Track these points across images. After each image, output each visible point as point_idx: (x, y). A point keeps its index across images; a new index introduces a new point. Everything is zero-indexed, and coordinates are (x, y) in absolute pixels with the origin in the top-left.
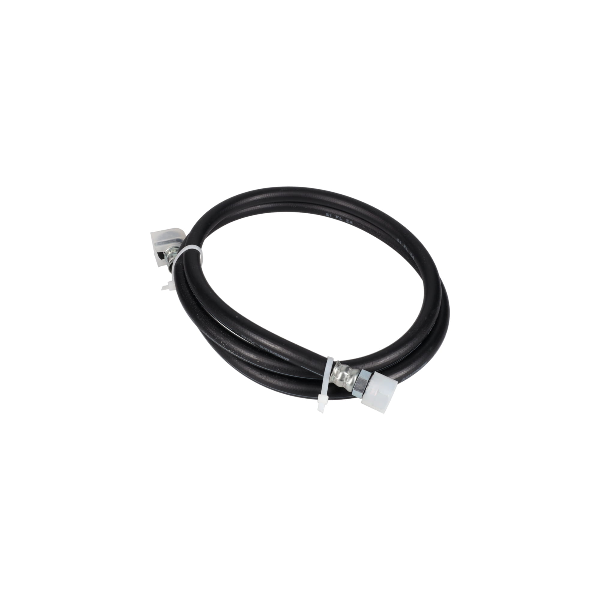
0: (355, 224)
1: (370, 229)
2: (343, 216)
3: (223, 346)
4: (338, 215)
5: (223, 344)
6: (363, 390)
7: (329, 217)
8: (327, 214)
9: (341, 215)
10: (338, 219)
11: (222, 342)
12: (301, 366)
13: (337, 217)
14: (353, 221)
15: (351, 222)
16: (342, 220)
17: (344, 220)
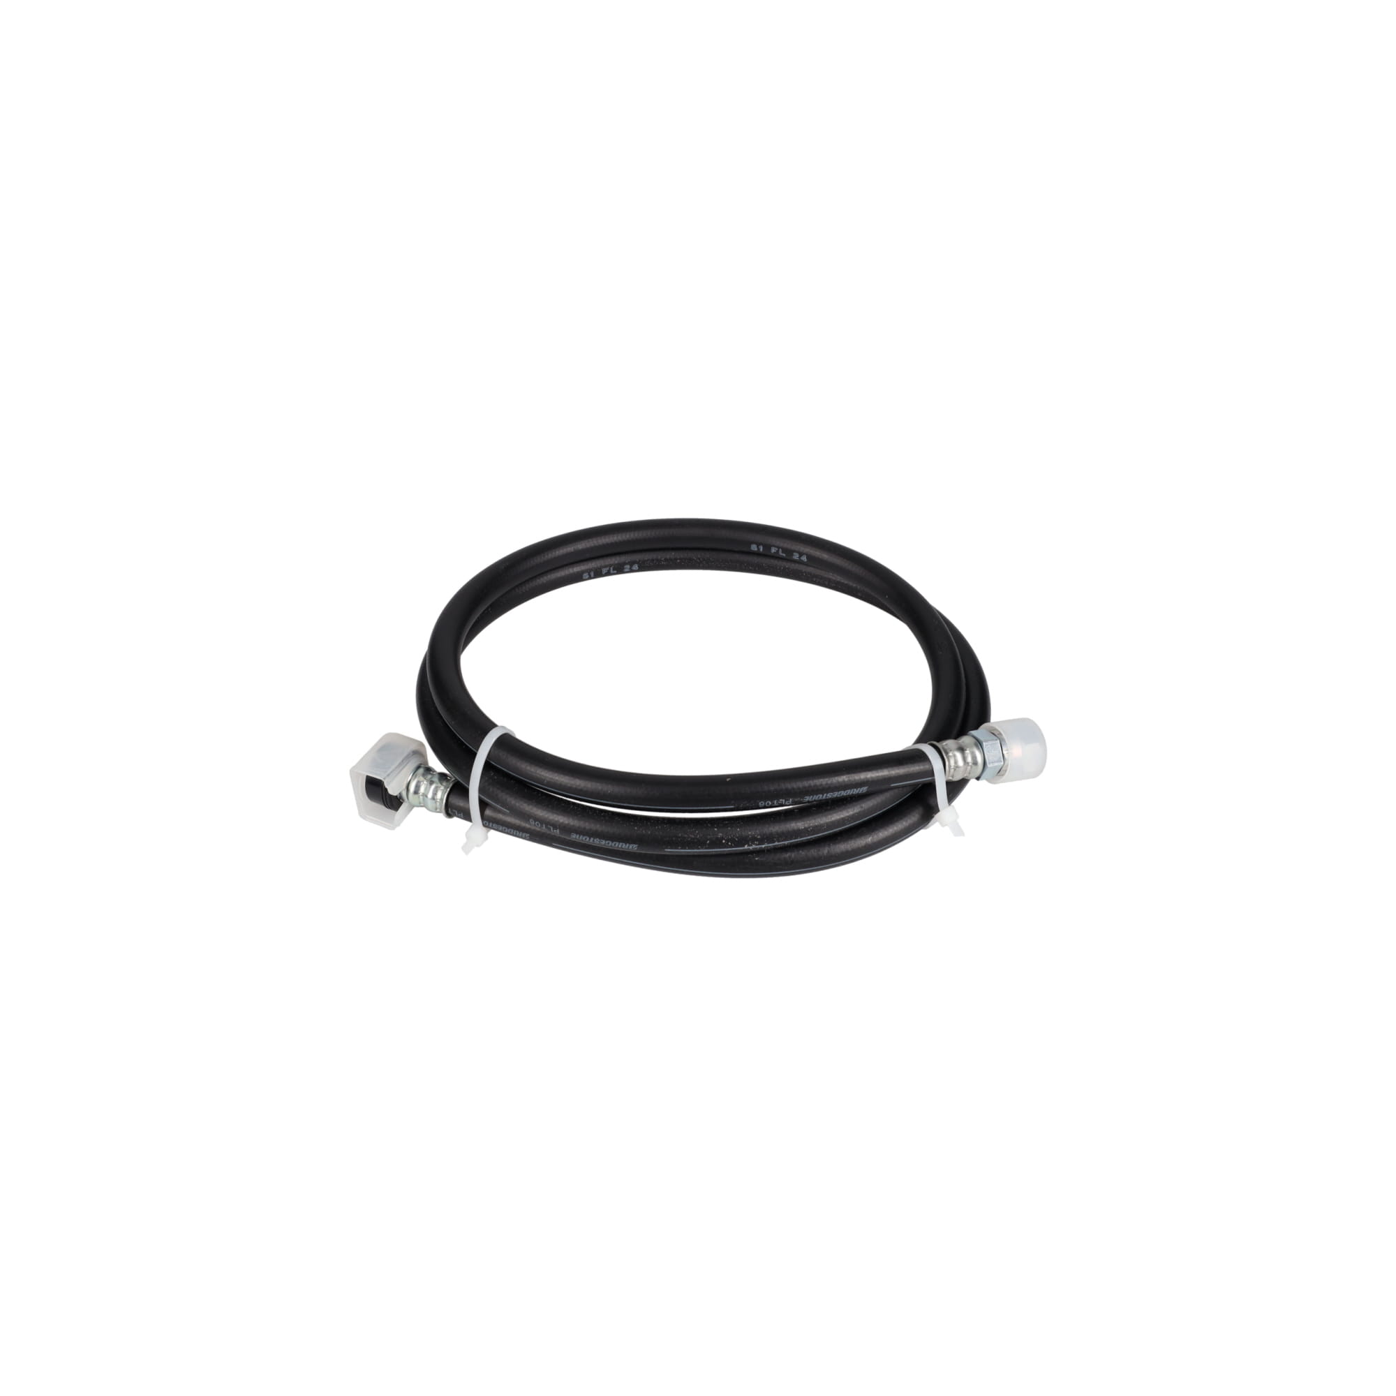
0: (644, 567)
1: (676, 559)
2: (616, 562)
3: (731, 847)
4: (606, 567)
5: (727, 844)
6: (1000, 758)
7: (590, 578)
8: (586, 575)
9: (612, 563)
10: (608, 574)
11: (724, 841)
12: (892, 785)
13: (604, 571)
14: (638, 563)
15: (636, 567)
16: (615, 572)
17: (619, 570)
